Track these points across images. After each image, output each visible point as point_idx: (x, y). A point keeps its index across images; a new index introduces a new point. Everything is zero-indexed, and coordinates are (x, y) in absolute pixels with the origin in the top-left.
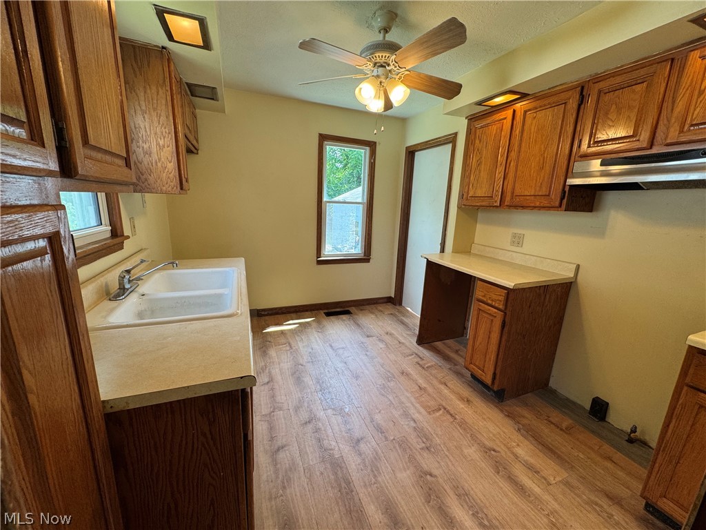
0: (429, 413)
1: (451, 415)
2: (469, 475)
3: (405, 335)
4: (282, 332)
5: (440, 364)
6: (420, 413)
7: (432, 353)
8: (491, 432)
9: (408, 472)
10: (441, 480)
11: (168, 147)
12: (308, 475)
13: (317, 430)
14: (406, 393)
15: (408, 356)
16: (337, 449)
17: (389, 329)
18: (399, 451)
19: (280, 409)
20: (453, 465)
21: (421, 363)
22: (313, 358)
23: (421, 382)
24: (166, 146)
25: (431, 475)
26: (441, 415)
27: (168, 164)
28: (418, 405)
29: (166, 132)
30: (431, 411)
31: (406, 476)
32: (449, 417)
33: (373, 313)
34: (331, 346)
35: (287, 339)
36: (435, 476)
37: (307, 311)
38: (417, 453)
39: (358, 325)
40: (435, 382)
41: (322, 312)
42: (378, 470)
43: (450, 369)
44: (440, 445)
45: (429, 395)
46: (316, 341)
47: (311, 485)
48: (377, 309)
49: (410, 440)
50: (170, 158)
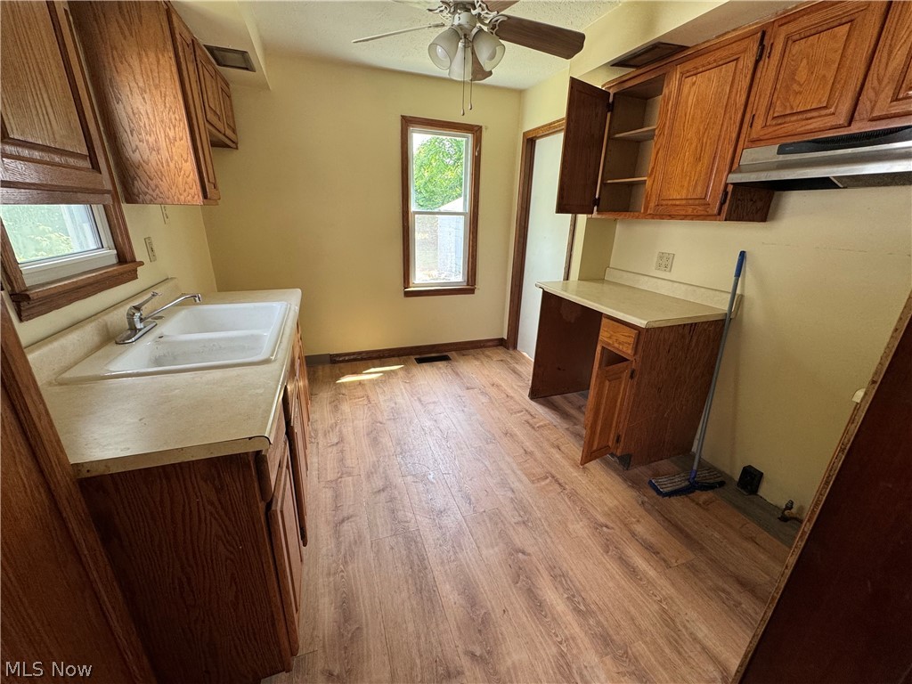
0: (533, 482)
1: (560, 484)
2: (570, 555)
3: (516, 387)
4: (360, 383)
5: (555, 423)
6: (520, 481)
7: (547, 410)
8: (607, 505)
9: (496, 549)
10: (534, 559)
11: (181, 139)
12: (375, 550)
13: (392, 500)
14: (507, 458)
15: (515, 413)
16: (413, 521)
17: (496, 380)
18: (489, 525)
19: (350, 474)
20: (553, 542)
21: (531, 421)
22: (396, 415)
23: (529, 445)
24: (178, 139)
25: (524, 553)
26: (547, 484)
27: (184, 164)
28: (519, 472)
29: (176, 119)
30: (535, 479)
31: (493, 554)
32: (557, 486)
33: (477, 359)
34: (420, 400)
35: (366, 391)
36: (529, 554)
37: (393, 356)
38: (511, 528)
39: (457, 374)
40: (546, 445)
41: (413, 357)
42: (460, 546)
43: (567, 429)
44: (540, 519)
45: (536, 460)
46: (402, 394)
47: (378, 560)
48: (483, 354)
49: (504, 513)
50: (185, 156)
